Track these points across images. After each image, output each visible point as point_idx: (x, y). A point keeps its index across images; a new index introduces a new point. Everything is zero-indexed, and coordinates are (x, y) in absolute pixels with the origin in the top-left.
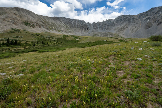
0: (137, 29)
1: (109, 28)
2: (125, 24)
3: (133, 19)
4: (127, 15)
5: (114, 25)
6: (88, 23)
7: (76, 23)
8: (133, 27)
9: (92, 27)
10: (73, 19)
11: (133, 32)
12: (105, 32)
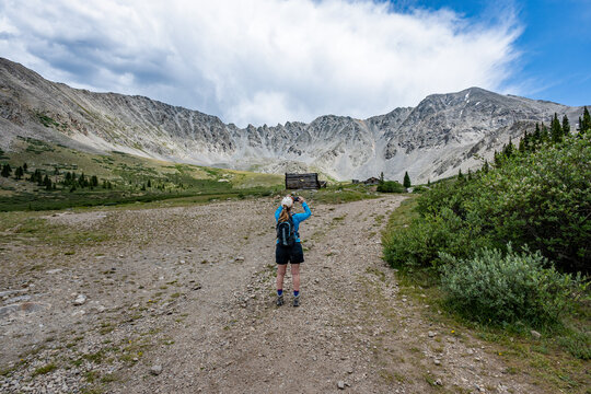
0: (366, 159)
1: (296, 148)
2: (337, 141)
3: (357, 129)
5: (310, 140)
6: (232, 126)
7: (191, 121)
8: (355, 151)
9: (245, 140)
11: (356, 166)
12: (283, 158)
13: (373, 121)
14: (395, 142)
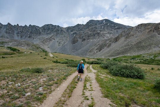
0: (64, 43)
1: (32, 36)
2: (52, 34)
3: (62, 31)
4: (56, 26)
5: (40, 33)
8: (60, 39)
11: (60, 46)
13: (68, 28)
14: (78, 37)
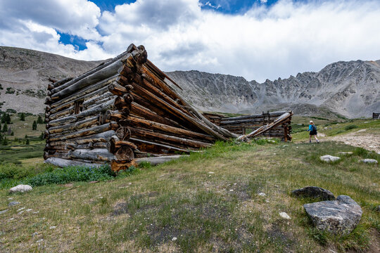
1: (306, 93)
2: (347, 83)
3: (369, 70)
4: (352, 62)
5: (319, 85)
6: (254, 82)
7: (225, 83)
8: (367, 91)
9: (263, 92)
10: (217, 75)
11: (369, 104)
12: (295, 102)
